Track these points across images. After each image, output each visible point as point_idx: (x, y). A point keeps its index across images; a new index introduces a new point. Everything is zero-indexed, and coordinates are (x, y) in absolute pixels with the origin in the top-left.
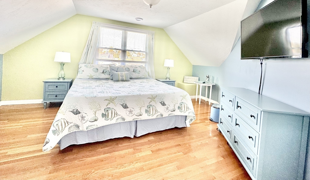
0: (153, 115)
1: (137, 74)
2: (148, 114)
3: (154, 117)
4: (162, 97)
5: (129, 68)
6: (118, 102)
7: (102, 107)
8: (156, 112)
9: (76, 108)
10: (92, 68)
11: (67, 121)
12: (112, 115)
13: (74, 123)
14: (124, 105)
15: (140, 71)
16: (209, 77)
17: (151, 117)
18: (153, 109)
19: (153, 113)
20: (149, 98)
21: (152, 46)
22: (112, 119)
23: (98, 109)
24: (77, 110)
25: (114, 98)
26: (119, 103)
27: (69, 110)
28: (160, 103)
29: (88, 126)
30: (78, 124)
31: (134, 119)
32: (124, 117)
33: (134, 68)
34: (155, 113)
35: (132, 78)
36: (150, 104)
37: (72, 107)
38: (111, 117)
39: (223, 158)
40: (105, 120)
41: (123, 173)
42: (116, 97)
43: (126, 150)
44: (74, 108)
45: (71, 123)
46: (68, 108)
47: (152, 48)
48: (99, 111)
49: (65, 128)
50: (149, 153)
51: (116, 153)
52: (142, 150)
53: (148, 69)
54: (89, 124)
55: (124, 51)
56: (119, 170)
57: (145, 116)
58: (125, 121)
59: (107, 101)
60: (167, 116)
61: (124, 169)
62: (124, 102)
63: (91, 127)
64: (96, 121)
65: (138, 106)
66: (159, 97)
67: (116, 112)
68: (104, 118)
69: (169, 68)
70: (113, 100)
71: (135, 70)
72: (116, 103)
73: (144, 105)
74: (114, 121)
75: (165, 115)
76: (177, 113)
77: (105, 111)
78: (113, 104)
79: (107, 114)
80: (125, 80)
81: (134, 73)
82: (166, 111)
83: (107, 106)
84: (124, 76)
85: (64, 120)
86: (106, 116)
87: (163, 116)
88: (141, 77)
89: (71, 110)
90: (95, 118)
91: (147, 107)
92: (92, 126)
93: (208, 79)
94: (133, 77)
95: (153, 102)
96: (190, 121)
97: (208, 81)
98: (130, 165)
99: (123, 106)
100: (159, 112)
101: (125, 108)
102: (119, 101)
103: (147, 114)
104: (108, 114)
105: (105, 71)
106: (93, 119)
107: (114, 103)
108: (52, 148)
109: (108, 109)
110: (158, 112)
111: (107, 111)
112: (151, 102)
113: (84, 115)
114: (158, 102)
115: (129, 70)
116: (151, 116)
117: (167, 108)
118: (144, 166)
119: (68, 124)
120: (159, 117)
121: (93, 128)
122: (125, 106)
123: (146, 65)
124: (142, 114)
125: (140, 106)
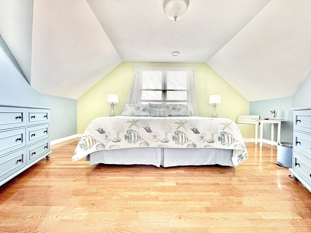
0: (183, 144)
1: (176, 111)
2: (177, 141)
3: (185, 146)
4: (195, 123)
5: (169, 106)
6: (140, 125)
7: (125, 129)
8: (187, 140)
9: (101, 127)
10: (134, 107)
11: (94, 139)
12: (135, 138)
13: (100, 141)
14: (148, 128)
15: (179, 109)
16: (275, 112)
17: (179, 146)
18: (182, 136)
19: (182, 141)
20: (176, 123)
21: (194, 83)
22: (135, 142)
23: (121, 131)
24: (102, 129)
25: (136, 121)
26: (142, 126)
27: (95, 129)
28: (192, 130)
29: (111, 146)
30: (103, 143)
31: (159, 146)
32: (147, 141)
33: (173, 106)
34: (185, 141)
35: (171, 116)
36: (178, 130)
37: (98, 126)
38: (134, 141)
39: (302, 216)
40: (128, 142)
41: (133, 197)
42: (139, 120)
43: (148, 177)
44: (99, 128)
45: (98, 141)
46: (94, 126)
47: (194, 85)
48: (122, 132)
49: (93, 146)
50: (173, 185)
51: (137, 178)
52: (165, 180)
53: (190, 108)
54: (111, 143)
55: (164, 91)
56: (131, 193)
57: (172, 144)
58: (150, 146)
59: (130, 123)
60: (203, 147)
61: (137, 193)
62: (147, 126)
63: (113, 147)
64: (119, 142)
65: (164, 131)
66: (190, 123)
67: (138, 135)
68: (127, 140)
69: (215, 105)
70: (136, 122)
71: (174, 108)
72: (139, 126)
73: (170, 131)
74: (137, 145)
75: (200, 145)
76: (218, 145)
77: (127, 133)
78: (136, 127)
79: (129, 136)
80: (162, 116)
81: (173, 111)
82: (201, 141)
83: (129, 128)
84: (162, 112)
85: (92, 138)
86: (129, 138)
87: (197, 147)
88: (181, 115)
89: (97, 129)
90: (117, 139)
91: (175, 134)
92: (115, 147)
93: (273, 115)
94: (172, 114)
95: (182, 127)
96: (240, 160)
97: (273, 118)
98: (145, 191)
99: (146, 130)
100: (191, 141)
101: (148, 132)
102: (142, 124)
103: (175, 141)
104: (131, 136)
105: (145, 109)
106: (116, 139)
107: (137, 125)
108: (78, 160)
109: (131, 131)
110: (189, 140)
111: (130, 133)
112: (179, 128)
113: (108, 134)
114: (189, 128)
115: (168, 108)
116: (180, 144)
117: (202, 137)
118: (160, 196)
119: (96, 143)
120: (190, 147)
121: (115, 149)
122: (148, 130)
123: (188, 104)
124: (168, 140)
125: (166, 131)
